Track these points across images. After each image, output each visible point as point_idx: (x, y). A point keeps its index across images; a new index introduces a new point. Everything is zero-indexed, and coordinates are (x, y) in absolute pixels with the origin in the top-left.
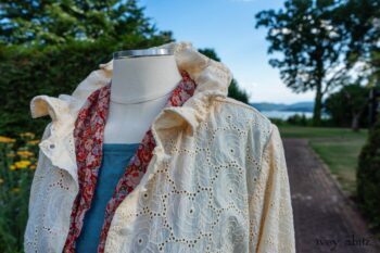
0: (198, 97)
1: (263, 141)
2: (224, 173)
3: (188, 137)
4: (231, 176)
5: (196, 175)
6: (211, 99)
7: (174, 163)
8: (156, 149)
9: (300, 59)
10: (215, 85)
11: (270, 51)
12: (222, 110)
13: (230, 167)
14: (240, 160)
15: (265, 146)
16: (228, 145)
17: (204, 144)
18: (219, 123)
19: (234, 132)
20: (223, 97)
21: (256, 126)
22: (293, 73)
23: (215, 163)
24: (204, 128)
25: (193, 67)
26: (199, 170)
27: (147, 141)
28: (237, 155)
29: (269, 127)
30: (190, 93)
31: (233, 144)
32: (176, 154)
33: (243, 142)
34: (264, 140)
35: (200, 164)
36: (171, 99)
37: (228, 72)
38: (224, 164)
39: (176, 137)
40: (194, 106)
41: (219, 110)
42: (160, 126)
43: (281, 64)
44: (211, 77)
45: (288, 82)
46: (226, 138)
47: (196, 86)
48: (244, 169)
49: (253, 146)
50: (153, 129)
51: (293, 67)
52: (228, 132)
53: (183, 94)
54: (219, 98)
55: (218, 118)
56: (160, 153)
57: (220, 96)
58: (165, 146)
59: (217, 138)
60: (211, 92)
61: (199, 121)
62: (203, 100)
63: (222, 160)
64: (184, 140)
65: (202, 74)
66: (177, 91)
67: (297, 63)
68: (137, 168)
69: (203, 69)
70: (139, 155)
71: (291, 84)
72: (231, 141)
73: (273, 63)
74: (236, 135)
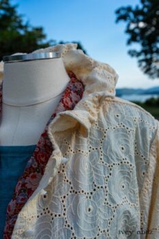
0: (88, 99)
1: (149, 137)
2: (117, 171)
3: (81, 137)
4: (122, 173)
5: (91, 174)
6: (101, 100)
7: (70, 163)
8: (54, 152)
9: (154, 49)
10: (104, 86)
11: (129, 42)
12: (110, 109)
13: (122, 164)
14: (130, 157)
15: (152, 142)
16: (119, 143)
17: (97, 144)
18: (109, 122)
19: (123, 130)
20: (112, 98)
21: (142, 123)
22: (149, 62)
23: (108, 161)
24: (95, 128)
25: (79, 68)
26: (94, 168)
27: (42, 143)
28: (127, 152)
29: (153, 124)
30: (80, 94)
31: (124, 142)
32: (71, 154)
33: (132, 139)
34: (151, 136)
35: (94, 163)
36: (62, 101)
37: (113, 72)
38: (117, 162)
39: (70, 138)
40: (86, 108)
41: (107, 110)
42: (55, 129)
43: (139, 54)
44: (100, 78)
45: (145, 70)
46: (117, 137)
47: (84, 86)
48: (134, 165)
49: (141, 142)
50: (50, 133)
51: (149, 56)
52: (118, 130)
53: (73, 95)
54: (108, 99)
55: (107, 117)
56: (58, 156)
57: (109, 96)
58: (60, 147)
59: (108, 137)
60: (101, 93)
61: (92, 122)
62: (94, 101)
63: (114, 157)
64: (78, 140)
65: (90, 75)
66: (67, 92)
67: (152, 52)
68: (35, 170)
69: (90, 70)
70: (36, 158)
71: (147, 71)
72: (121, 139)
73: (132, 53)
74: (125, 133)
